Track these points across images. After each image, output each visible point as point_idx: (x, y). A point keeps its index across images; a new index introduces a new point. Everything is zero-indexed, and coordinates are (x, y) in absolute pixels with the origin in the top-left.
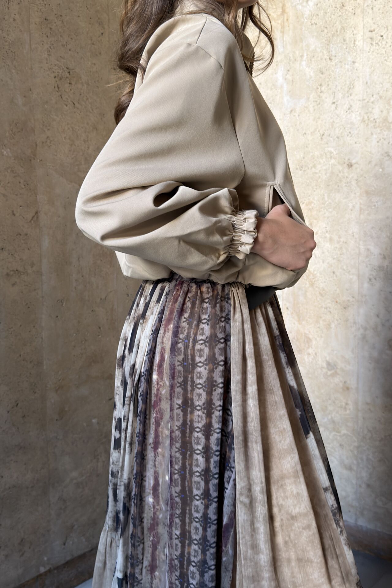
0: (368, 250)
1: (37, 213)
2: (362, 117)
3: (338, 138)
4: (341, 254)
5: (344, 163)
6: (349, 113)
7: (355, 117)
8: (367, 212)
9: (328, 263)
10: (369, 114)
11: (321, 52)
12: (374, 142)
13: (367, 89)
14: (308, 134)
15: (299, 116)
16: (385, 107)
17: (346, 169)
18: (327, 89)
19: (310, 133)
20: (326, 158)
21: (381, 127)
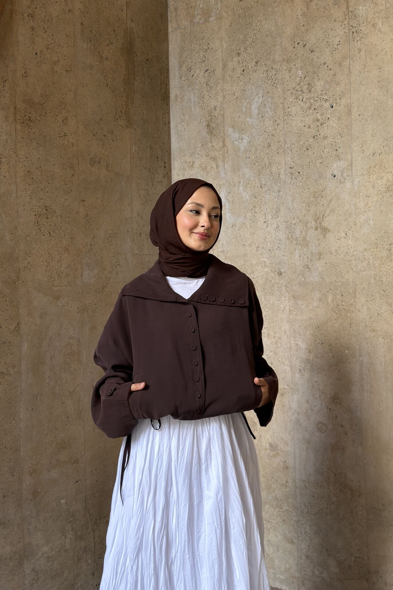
0: (297, 345)
1: (18, 324)
2: (287, 236)
3: (269, 250)
5: (276, 272)
7: (282, 235)
11: (254, 180)
12: (297, 256)
13: (289, 214)
14: (247, 246)
15: (239, 230)
16: (304, 228)
17: (277, 276)
18: (259, 210)
19: (248, 245)
20: (261, 266)
21: (301, 245)
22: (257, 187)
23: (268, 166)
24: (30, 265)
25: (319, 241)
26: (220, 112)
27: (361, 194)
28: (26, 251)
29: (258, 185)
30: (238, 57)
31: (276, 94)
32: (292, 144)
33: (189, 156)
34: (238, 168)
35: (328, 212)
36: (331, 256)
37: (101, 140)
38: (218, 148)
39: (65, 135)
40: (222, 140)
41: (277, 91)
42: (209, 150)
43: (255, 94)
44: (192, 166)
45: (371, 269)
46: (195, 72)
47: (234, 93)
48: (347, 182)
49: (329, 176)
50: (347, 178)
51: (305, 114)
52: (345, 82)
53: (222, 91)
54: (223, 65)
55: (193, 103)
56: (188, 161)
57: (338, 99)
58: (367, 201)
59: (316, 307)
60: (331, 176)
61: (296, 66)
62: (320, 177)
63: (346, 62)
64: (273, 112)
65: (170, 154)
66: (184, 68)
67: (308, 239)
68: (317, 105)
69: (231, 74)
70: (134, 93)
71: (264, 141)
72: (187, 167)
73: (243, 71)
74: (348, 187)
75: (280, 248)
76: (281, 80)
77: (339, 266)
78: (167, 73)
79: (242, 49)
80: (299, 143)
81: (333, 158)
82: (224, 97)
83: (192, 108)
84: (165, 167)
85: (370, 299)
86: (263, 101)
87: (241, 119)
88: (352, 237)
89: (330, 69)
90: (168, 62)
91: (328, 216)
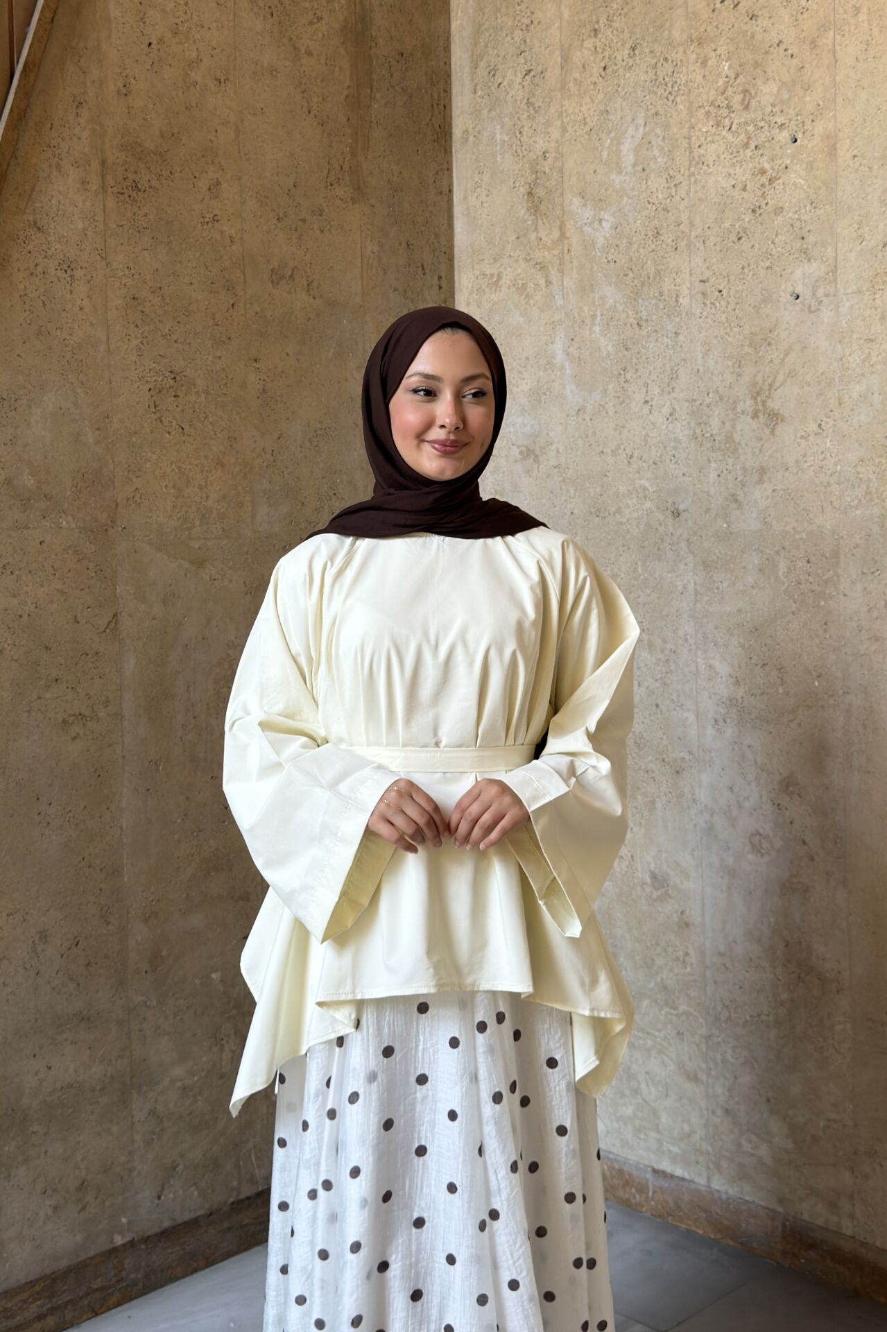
0: (711, 666)
1: (115, 615)
2: (692, 431)
3: (655, 464)
4: (667, 673)
5: (667, 509)
6: (672, 422)
7: (681, 431)
8: (706, 598)
9: (647, 688)
10: (703, 425)
11: (623, 311)
12: (713, 476)
13: (698, 382)
14: (607, 453)
15: (591, 420)
16: (728, 415)
17: (671, 520)
18: (635, 376)
19: (610, 452)
20: (637, 497)
21: (723, 450)
22: (631, 325)
23: (655, 279)
24: (138, 495)
25: (762, 443)
26: (554, 162)
27: (855, 336)
28: (129, 466)
29: (632, 320)
30: (594, 40)
31: (674, 117)
32: (706, 228)
33: (491, 262)
34: (592, 285)
35: (781, 377)
36: (787, 474)
37: (296, 230)
38: (550, 242)
39: (215, 219)
40: (558, 223)
41: (676, 111)
42: (530, 248)
43: (629, 118)
44: (496, 284)
45: (873, 503)
46: (504, 77)
47: (585, 119)
48: (823, 308)
49: (785, 297)
50: (825, 300)
51: (735, 160)
52: (823, 84)
53: (560, 115)
54: (562, 58)
55: (498, 148)
56: (488, 273)
57: (808, 122)
58: (867, 351)
59: (752, 586)
60: (789, 297)
61: (718, 52)
62: (765, 300)
63: (827, 38)
64: (665, 159)
65: (451, 259)
66: (482, 70)
67: (737, 437)
68: (762, 138)
69: (577, 75)
70: (370, 127)
71: (647, 223)
72: (487, 286)
73: (605, 68)
74: (826, 320)
75: (677, 457)
76: (686, 85)
77: (802, 496)
78: (446, 82)
79: (603, 20)
80: (723, 226)
81: (796, 255)
82: (564, 130)
83: (496, 157)
84: (440, 288)
85: (869, 569)
86: (645, 135)
87: (599, 176)
88: (834, 431)
89: (792, 56)
90: (450, 58)
91: (781, 385)
